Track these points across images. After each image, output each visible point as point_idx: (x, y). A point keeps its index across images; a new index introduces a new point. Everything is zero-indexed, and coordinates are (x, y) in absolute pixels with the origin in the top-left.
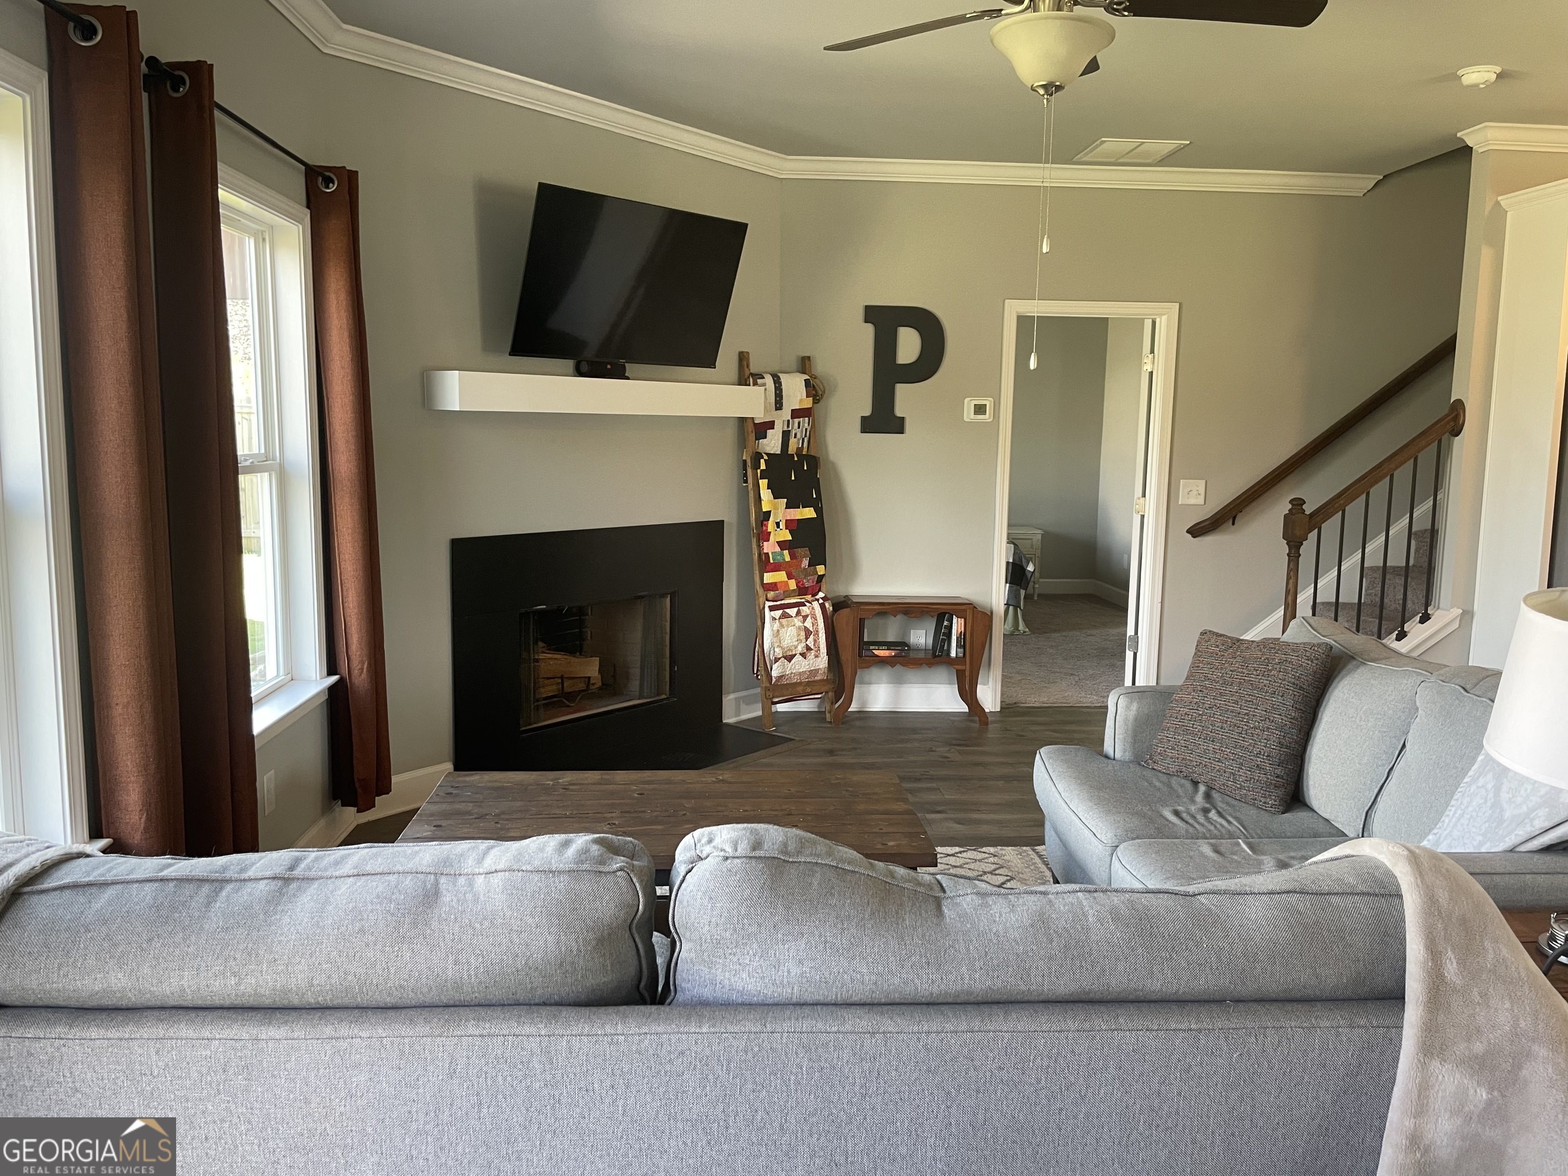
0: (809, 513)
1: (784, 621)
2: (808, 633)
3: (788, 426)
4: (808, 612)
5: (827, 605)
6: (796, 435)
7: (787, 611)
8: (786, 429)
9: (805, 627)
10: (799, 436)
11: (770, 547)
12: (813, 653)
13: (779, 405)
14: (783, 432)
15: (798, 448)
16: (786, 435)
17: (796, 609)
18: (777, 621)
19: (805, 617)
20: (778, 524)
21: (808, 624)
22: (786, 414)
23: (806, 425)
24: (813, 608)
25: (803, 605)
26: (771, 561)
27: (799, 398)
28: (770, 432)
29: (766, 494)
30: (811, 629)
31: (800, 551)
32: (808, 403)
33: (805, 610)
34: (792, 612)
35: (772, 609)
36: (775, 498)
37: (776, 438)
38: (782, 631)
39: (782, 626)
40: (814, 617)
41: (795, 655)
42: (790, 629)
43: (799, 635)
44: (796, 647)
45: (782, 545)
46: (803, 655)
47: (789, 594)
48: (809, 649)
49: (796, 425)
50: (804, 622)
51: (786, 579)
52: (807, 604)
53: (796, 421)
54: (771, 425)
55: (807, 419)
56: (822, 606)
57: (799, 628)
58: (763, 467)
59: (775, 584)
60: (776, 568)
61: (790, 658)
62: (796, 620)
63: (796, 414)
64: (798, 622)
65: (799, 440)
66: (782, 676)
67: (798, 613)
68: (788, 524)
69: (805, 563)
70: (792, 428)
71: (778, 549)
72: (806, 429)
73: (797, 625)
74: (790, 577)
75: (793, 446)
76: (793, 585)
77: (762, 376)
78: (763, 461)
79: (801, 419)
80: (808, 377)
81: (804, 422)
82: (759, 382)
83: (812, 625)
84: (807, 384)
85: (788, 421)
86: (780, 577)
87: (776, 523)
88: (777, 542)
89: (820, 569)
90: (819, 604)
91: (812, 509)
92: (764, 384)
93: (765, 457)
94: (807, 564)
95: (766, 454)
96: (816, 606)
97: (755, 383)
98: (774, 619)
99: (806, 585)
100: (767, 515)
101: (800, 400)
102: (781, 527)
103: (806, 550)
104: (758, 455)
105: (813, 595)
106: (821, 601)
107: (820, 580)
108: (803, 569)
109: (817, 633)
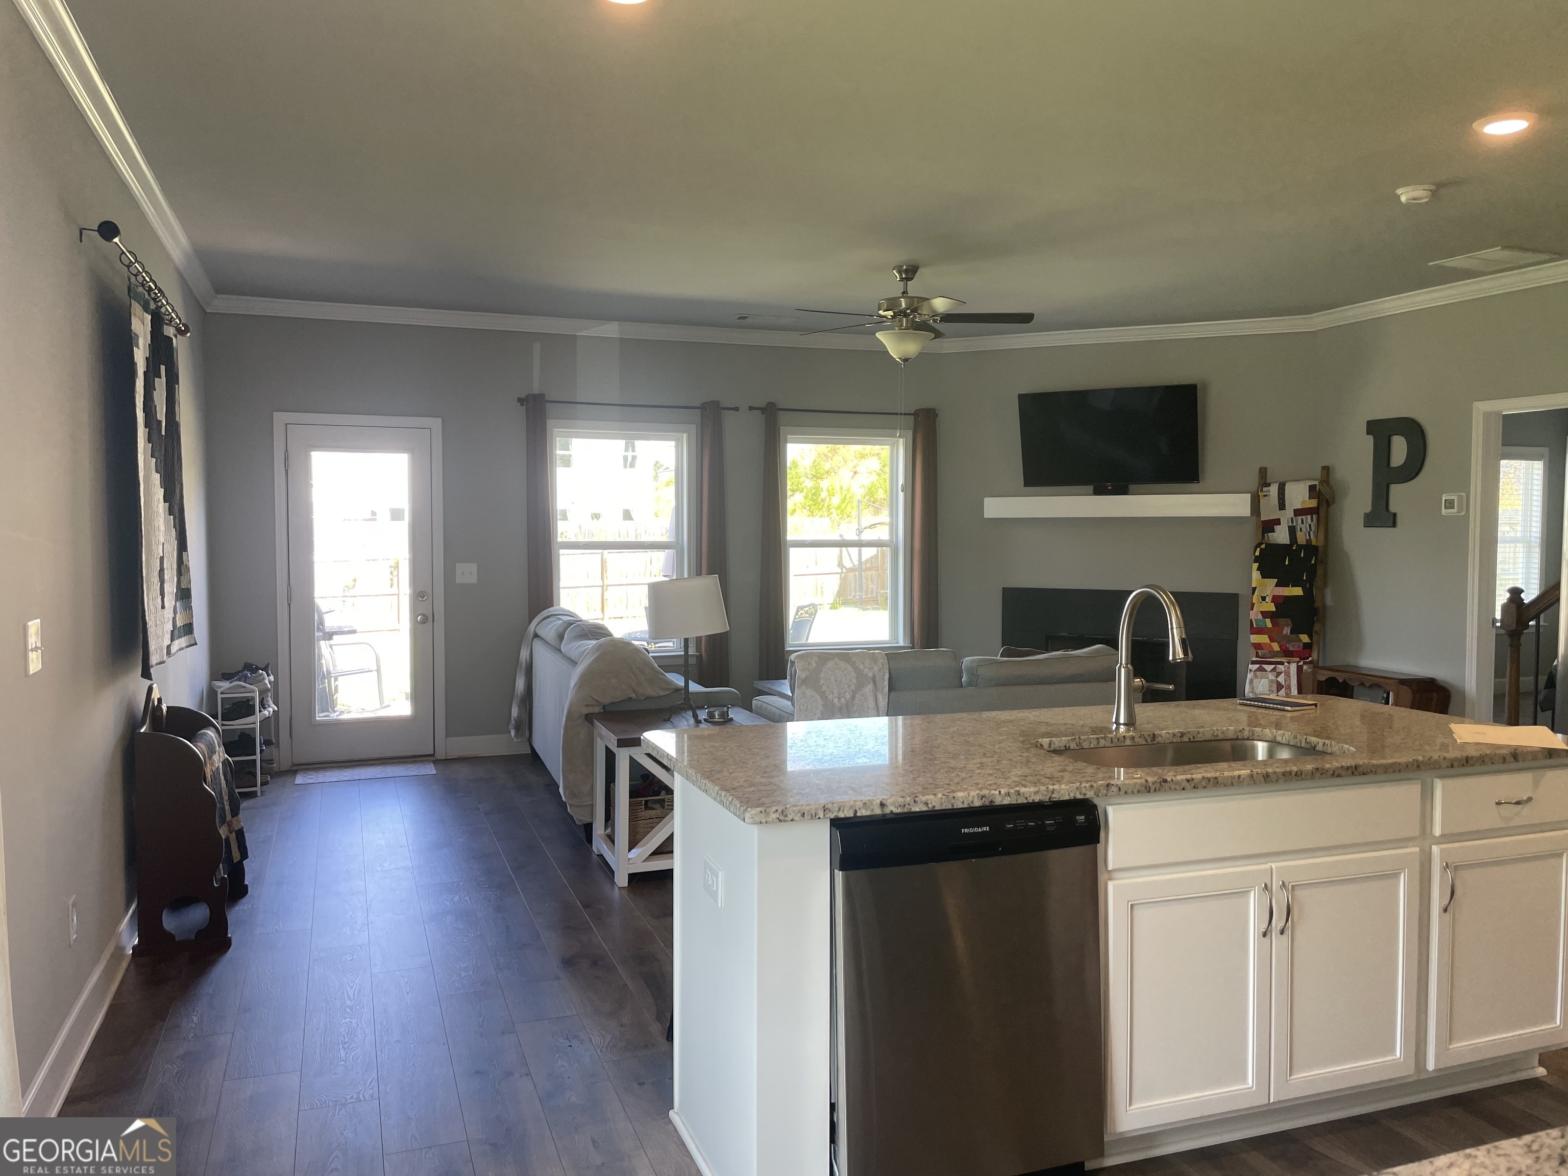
0: (1298, 591)
1: (1259, 673)
2: (1279, 687)
3: (1292, 522)
4: (1284, 670)
5: (1305, 667)
6: (1301, 531)
7: (1265, 666)
8: (1290, 524)
9: (1277, 681)
10: (1304, 529)
11: (1255, 615)
13: (1282, 506)
15: (1307, 540)
16: (1292, 530)
17: (1273, 666)
18: (1252, 673)
19: (1279, 674)
20: (1264, 599)
21: (1281, 679)
22: (1289, 513)
23: (1309, 521)
24: (1289, 668)
25: (1282, 663)
26: (1254, 626)
27: (1301, 500)
28: (1277, 528)
29: (1256, 575)
30: (1283, 683)
31: (1282, 621)
32: (1313, 503)
33: (1281, 668)
34: (1269, 668)
35: (1253, 663)
36: (1262, 578)
37: (1284, 531)
38: (1255, 681)
39: (1256, 676)
40: (1288, 675)
42: (1263, 680)
43: (1270, 686)
45: (1265, 614)
47: (1275, 654)
49: (1300, 521)
50: (1277, 677)
51: (1269, 642)
52: (1286, 664)
53: (1300, 518)
54: (1278, 522)
55: (1309, 517)
56: (1301, 669)
57: (1272, 681)
58: (1257, 553)
59: (1260, 644)
60: (1259, 631)
62: (1270, 674)
63: (1298, 512)
64: (1271, 676)
65: (1305, 533)
67: (1274, 670)
68: (1275, 599)
69: (1287, 631)
70: (1297, 523)
71: (1260, 617)
72: (1310, 525)
73: (1270, 678)
74: (1272, 640)
75: (1301, 539)
76: (1276, 647)
77: (1269, 485)
78: (1258, 549)
79: (1304, 517)
80: (1316, 483)
81: (1306, 519)
82: (1265, 489)
83: (1285, 681)
84: (1312, 488)
85: (1292, 518)
86: (1264, 639)
87: (1262, 597)
88: (1261, 612)
89: (1305, 638)
90: (1298, 666)
91: (1300, 588)
92: (1269, 491)
93: (1263, 546)
94: (1289, 632)
95: (1267, 545)
96: (1293, 667)
97: (1262, 491)
98: (1251, 670)
99: (1291, 649)
100: (1254, 589)
101: (1303, 502)
102: (1267, 600)
103: (1289, 621)
104: (1258, 545)
105: (1301, 659)
106: (1301, 663)
107: (1308, 647)
108: (1286, 635)
109: (1289, 688)
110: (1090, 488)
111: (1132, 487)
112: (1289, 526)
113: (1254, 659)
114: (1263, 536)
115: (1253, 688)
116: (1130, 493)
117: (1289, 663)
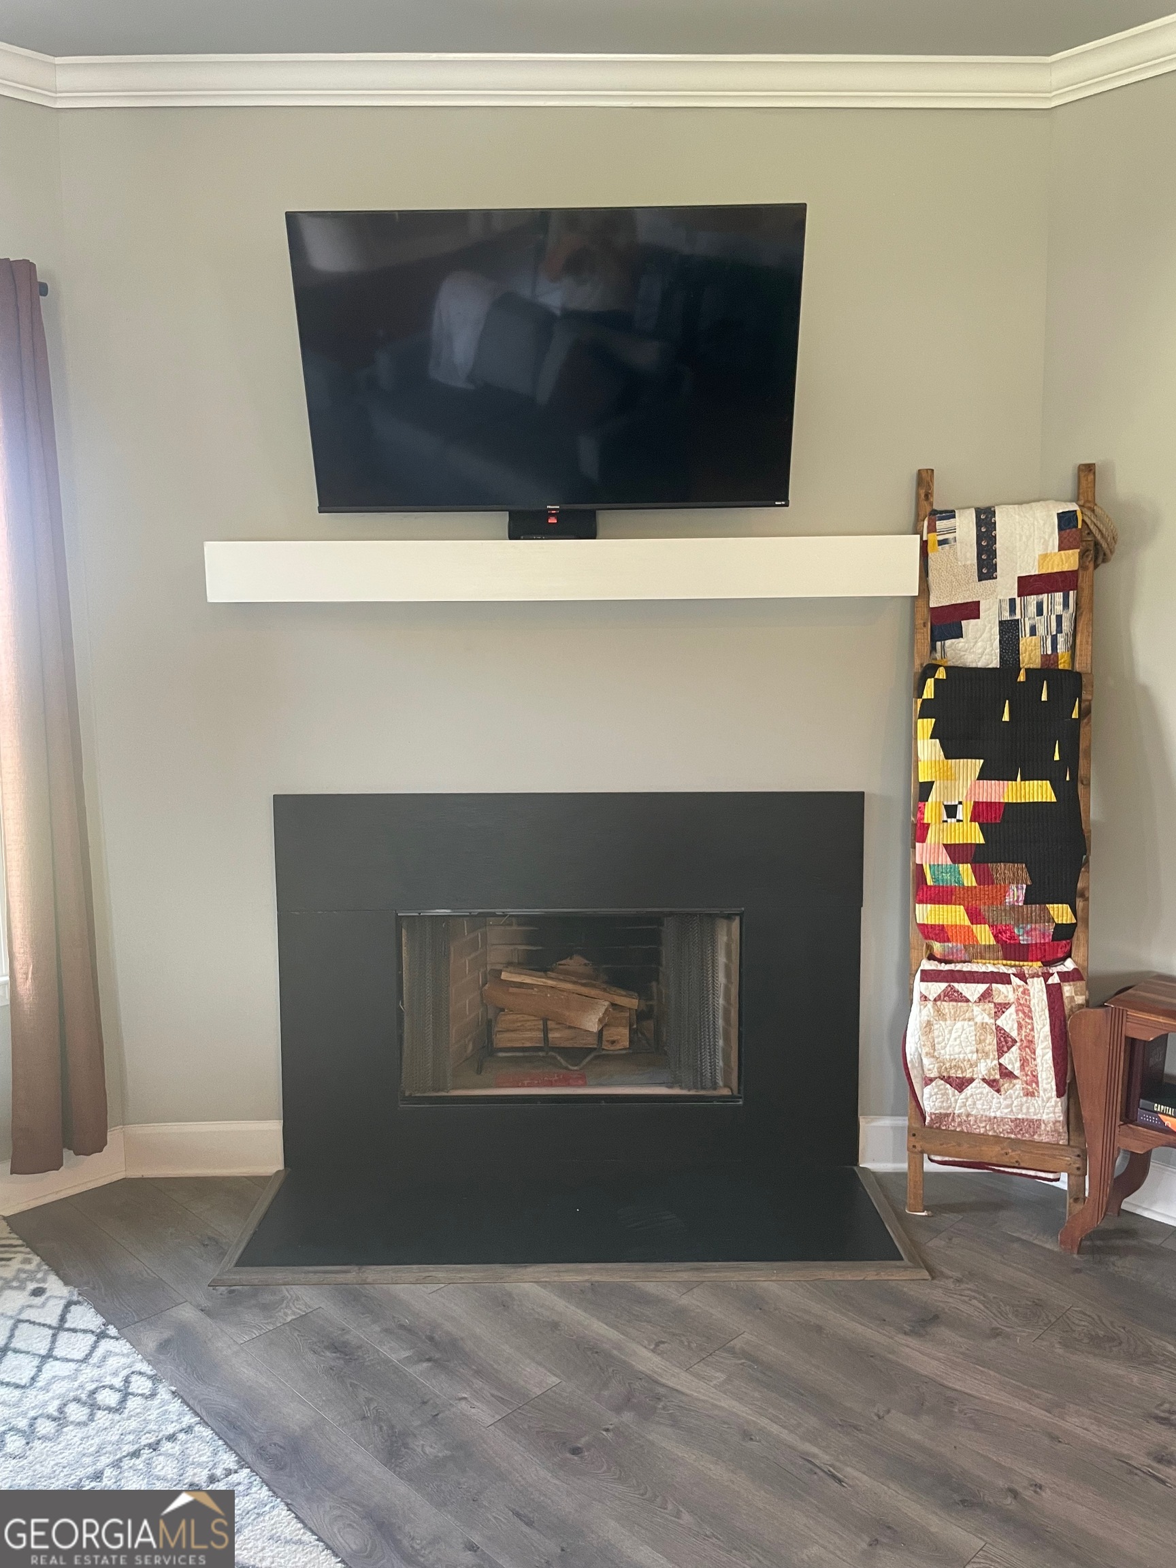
0: (1040, 791)
1: (947, 1006)
2: (1004, 1042)
3: (1012, 610)
4: (1011, 997)
5: (1068, 990)
6: (1033, 631)
7: (961, 987)
8: (1006, 616)
9: (998, 1027)
10: (1041, 630)
11: (929, 855)
12: (1018, 1084)
13: (987, 567)
14: (1002, 623)
15: (1045, 657)
16: (1009, 632)
17: (982, 987)
18: (930, 1004)
19: (1001, 1008)
20: (951, 811)
21: (1009, 1021)
22: (1005, 585)
23: (1059, 609)
24: (1026, 992)
25: (1004, 979)
26: (930, 882)
27: (1039, 551)
28: (968, 625)
29: (928, 749)
30: (1014, 1034)
31: (1002, 870)
32: (1068, 561)
33: (1003, 992)
34: (972, 991)
35: (928, 976)
36: (947, 757)
37: (986, 635)
38: (935, 1027)
39: (940, 1014)
40: (1026, 1011)
41: (972, 1080)
42: (959, 1024)
43: (982, 1041)
44: (973, 1065)
45: (957, 852)
46: (992, 1083)
47: (981, 953)
48: (1007, 1074)
49: (1032, 609)
50: (997, 1016)
51: (967, 922)
52: (1015, 980)
53: (1032, 600)
54: (972, 610)
55: (1059, 596)
56: (1054, 994)
57: (984, 1026)
58: (929, 692)
59: (942, 927)
60: (941, 895)
61: (961, 1084)
62: (977, 1009)
63: (1028, 585)
64: (982, 1014)
65: (1044, 640)
66: (947, 1115)
67: (986, 996)
68: (981, 812)
69: (1016, 894)
70: (1024, 614)
71: (945, 859)
72: (1059, 618)
73: (978, 1020)
74: (975, 916)
75: (1031, 653)
76: (984, 935)
77: (950, 515)
78: (930, 683)
79: (1045, 596)
80: (1073, 507)
81: (1052, 603)
82: (940, 525)
83: (1020, 1027)
84: (1066, 521)
85: (1012, 601)
86: (953, 915)
87: (946, 807)
88: (946, 846)
89: (1061, 913)
90: (1048, 986)
91: (1047, 784)
92: (953, 530)
93: (941, 674)
94: (1022, 898)
95: (948, 669)
96: (1037, 987)
97: (932, 529)
98: (925, 998)
99: (1023, 940)
100: (925, 789)
101: (1044, 557)
102: (960, 816)
103: (1021, 869)
104: (930, 670)
105: (1047, 964)
106: (1055, 979)
107: (1065, 933)
108: (1013, 907)
109: (1030, 1044)
110: (501, 520)
111: (605, 518)
112: (1001, 623)
113: (927, 965)
114: (933, 648)
115: (933, 1046)
116: (600, 532)
117: (1022, 977)
